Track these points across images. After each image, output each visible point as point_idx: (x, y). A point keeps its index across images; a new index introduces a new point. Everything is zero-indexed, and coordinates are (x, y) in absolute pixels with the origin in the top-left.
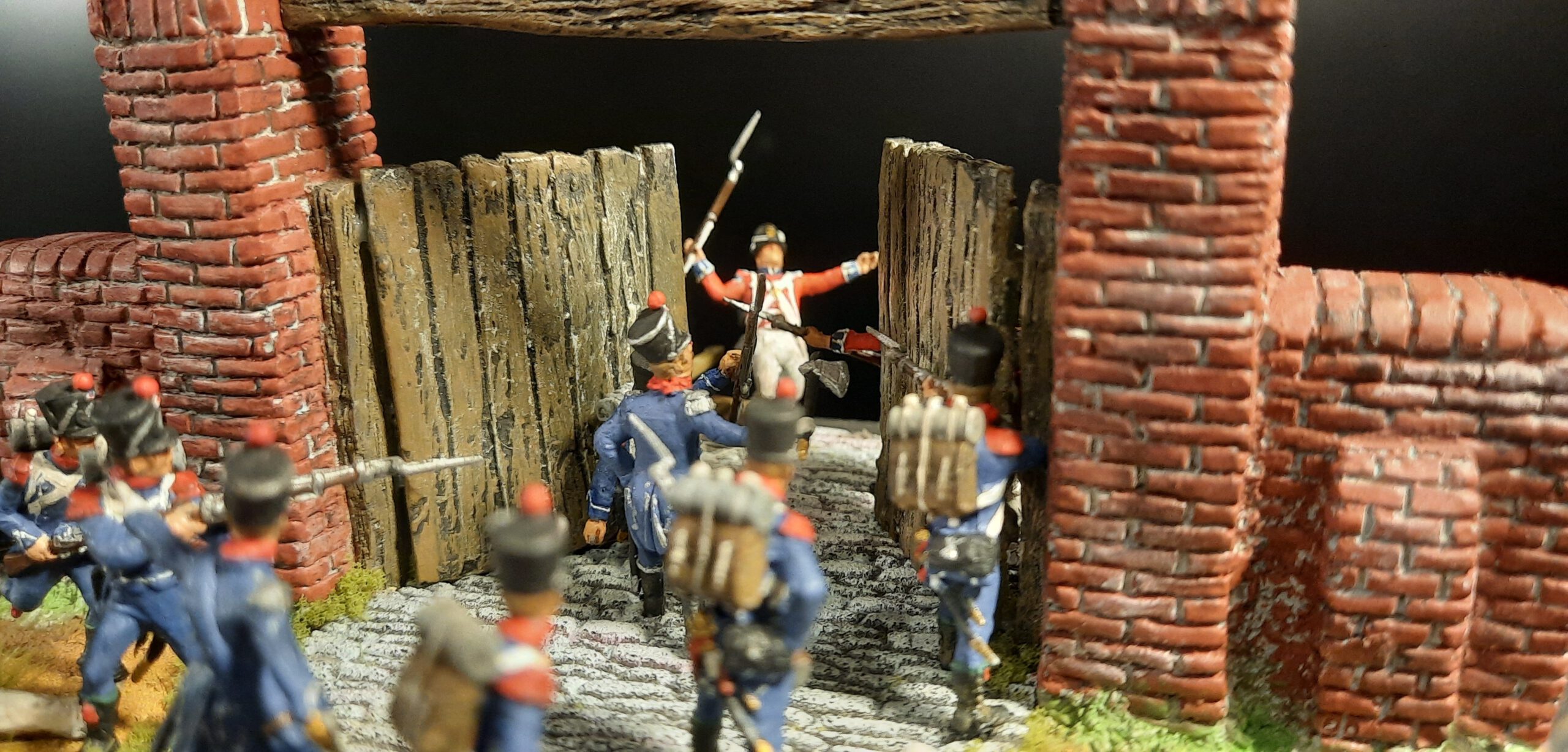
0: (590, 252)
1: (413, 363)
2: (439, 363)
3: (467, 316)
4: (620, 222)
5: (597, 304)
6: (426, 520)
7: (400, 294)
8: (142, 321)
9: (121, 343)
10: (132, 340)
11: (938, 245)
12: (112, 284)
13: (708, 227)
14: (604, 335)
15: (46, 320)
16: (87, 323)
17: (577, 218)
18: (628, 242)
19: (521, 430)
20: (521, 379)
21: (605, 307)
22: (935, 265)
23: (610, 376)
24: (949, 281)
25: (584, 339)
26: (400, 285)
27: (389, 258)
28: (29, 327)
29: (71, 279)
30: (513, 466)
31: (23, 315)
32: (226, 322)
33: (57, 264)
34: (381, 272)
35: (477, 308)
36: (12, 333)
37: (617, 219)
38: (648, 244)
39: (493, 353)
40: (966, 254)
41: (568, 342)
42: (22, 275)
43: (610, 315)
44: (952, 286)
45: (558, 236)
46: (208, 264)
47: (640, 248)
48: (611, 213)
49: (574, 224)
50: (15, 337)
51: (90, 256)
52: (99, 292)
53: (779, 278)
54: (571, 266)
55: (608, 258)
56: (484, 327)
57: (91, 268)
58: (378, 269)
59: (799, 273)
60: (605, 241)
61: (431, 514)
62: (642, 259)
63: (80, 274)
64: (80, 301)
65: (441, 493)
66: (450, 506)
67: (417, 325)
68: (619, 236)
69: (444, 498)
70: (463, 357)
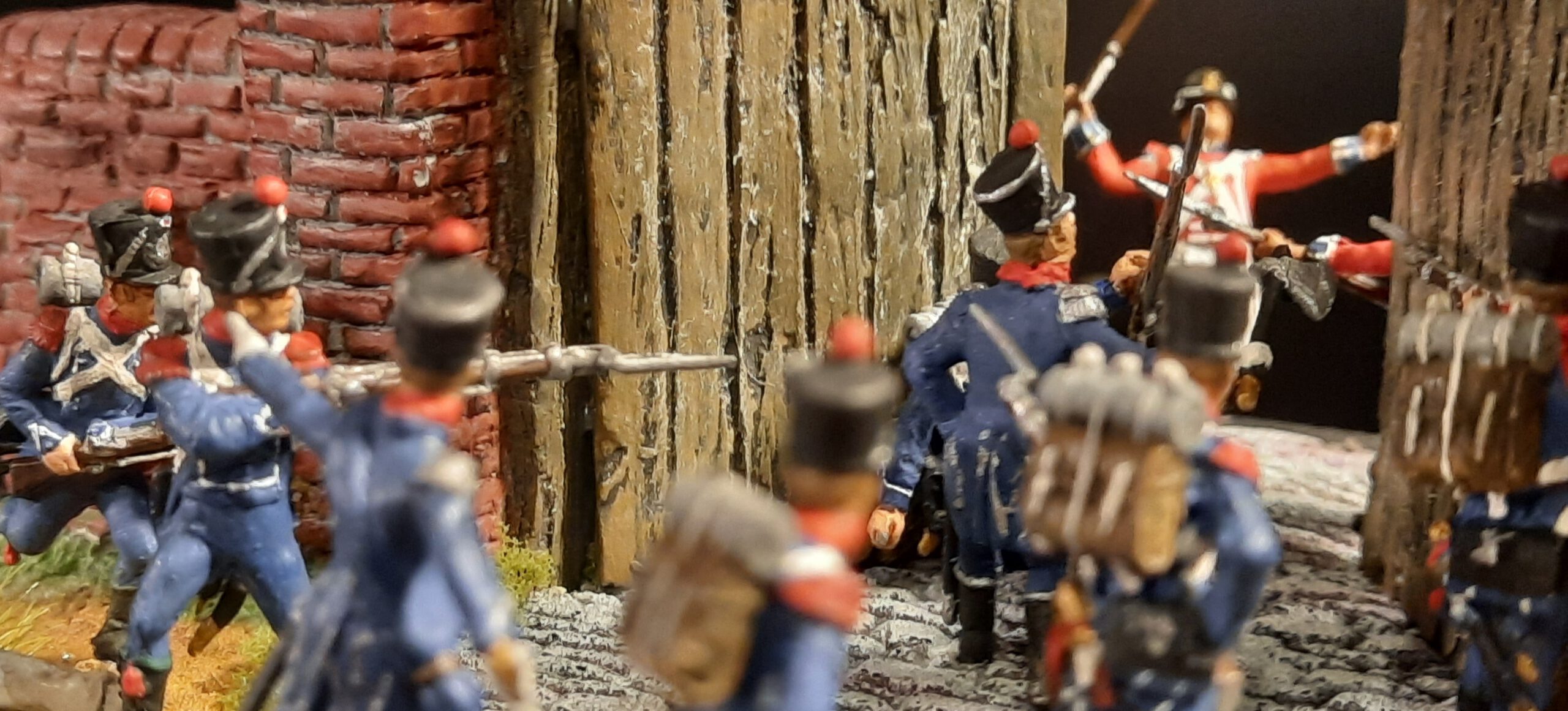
0: (916, 73)
1: (628, 228)
2: (667, 233)
3: (714, 162)
4: (967, 29)
5: (918, 160)
6: (623, 484)
7: (618, 115)
8: (226, 137)
9: (192, 172)
10: (209, 166)
11: (1506, 77)
12: (189, 76)
13: (1107, 65)
14: (925, 213)
15: (83, 130)
16: (144, 136)
17: (901, 17)
18: (977, 63)
19: (781, 355)
20: (790, 271)
21: (931, 166)
22: (1497, 111)
23: (929, 282)
24: (1519, 134)
25: (892, 218)
26: (620, 102)
27: (607, 57)
28: (58, 141)
29: (127, 67)
30: (763, 413)
31: (50, 120)
32: (362, 137)
33: (110, 45)
34: (595, 79)
35: (731, 149)
36: (31, 149)
37: (964, 23)
38: (1009, 69)
39: (750, 224)
40: (1553, 83)
41: (869, 218)
42: (56, 59)
43: (938, 179)
44: (1525, 142)
45: (869, 44)
46: (340, 43)
47: (996, 72)
48: (955, 11)
49: (894, 26)
50: (35, 156)
51: (161, 34)
52: (168, 90)
53: (1221, 159)
54: (883, 95)
55: (943, 84)
56: (740, 182)
57: (160, 54)
58: (590, 74)
59: (1255, 155)
60: (943, 58)
61: (631, 476)
62: (997, 92)
63: (145, 60)
64: (141, 102)
65: (649, 442)
66: (661, 465)
67: (639, 167)
68: (965, 52)
69: (654, 451)
70: (703, 226)
